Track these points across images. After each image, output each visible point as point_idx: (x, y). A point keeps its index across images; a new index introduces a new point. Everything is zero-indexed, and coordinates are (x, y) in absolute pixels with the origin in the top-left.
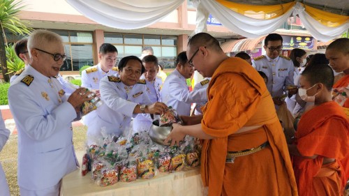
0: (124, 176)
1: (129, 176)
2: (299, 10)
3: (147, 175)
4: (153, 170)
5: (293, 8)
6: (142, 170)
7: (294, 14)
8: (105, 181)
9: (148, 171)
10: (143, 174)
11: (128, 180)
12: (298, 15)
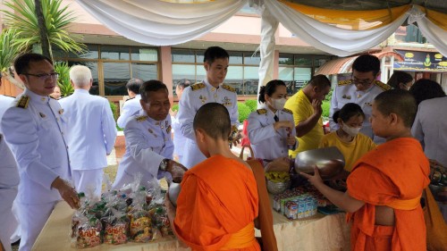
0: (109, 237)
1: (116, 236)
2: (416, 16)
3: (141, 237)
4: (150, 232)
5: (408, 13)
6: (135, 230)
7: (409, 22)
8: (81, 241)
9: (143, 232)
10: (136, 235)
11: (114, 243)
12: (415, 24)
